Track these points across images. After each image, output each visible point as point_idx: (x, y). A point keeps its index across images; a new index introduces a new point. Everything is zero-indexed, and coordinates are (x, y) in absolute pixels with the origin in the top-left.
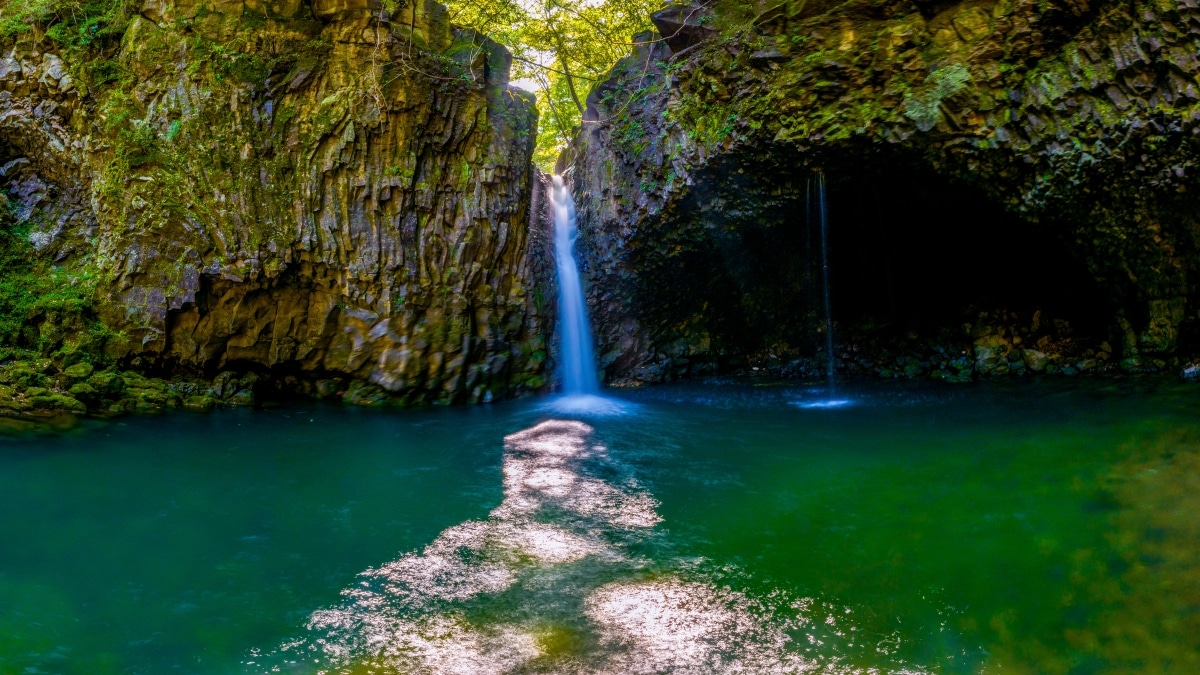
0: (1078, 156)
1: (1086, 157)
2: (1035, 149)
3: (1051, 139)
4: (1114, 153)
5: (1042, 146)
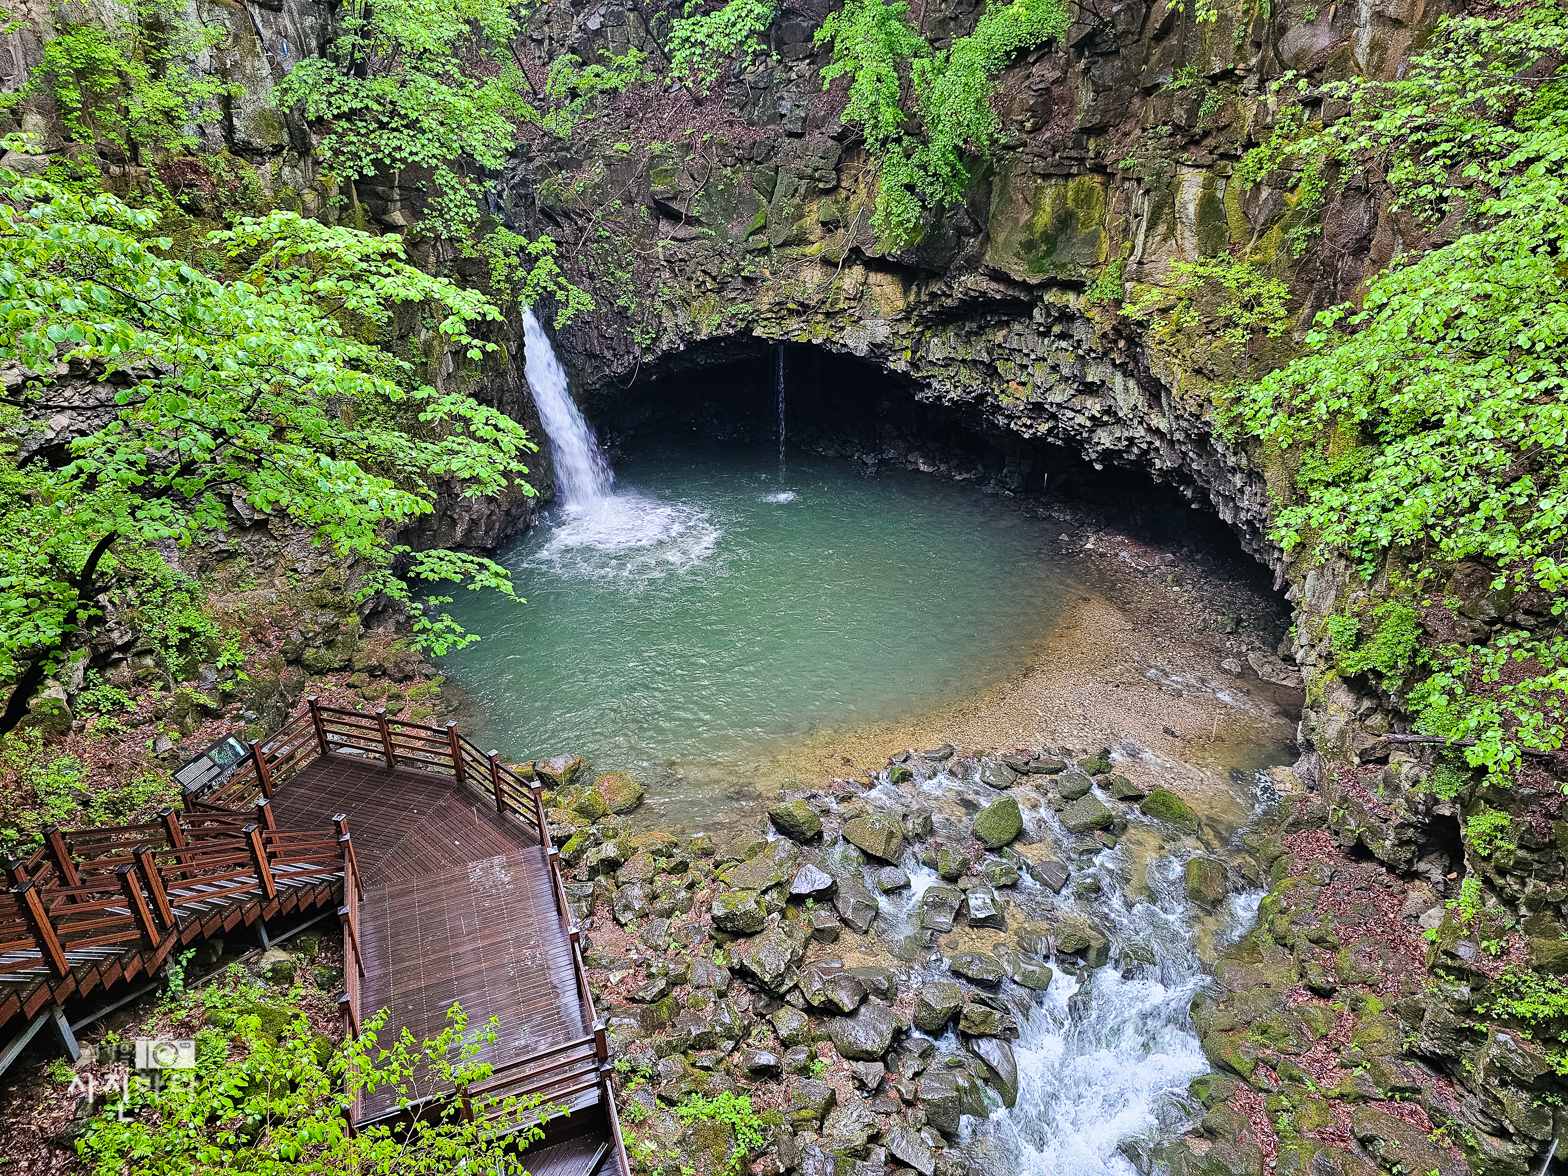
0: (948, 392)
2: (924, 378)
3: (934, 376)
5: (929, 377)
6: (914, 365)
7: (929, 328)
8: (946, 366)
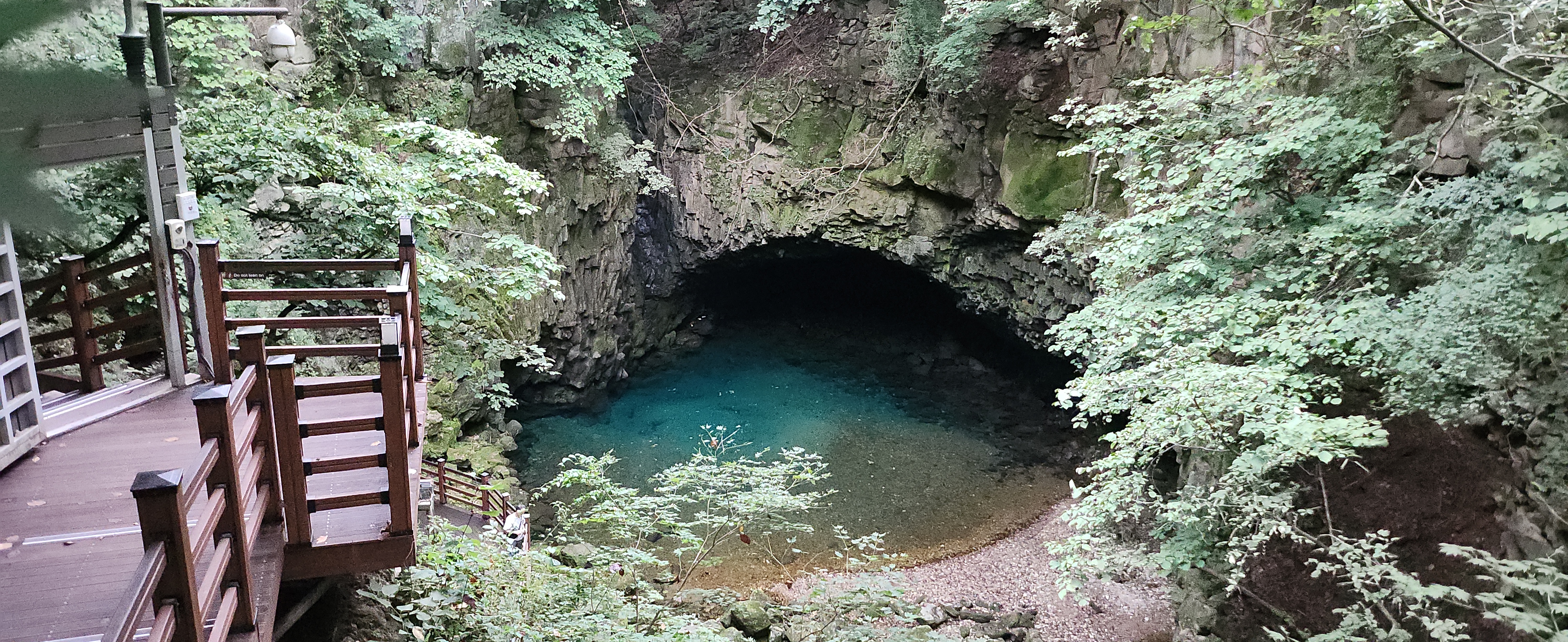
0: (979, 303)
1: (982, 306)
2: (961, 289)
4: (993, 310)
6: (953, 276)
7: (964, 247)
8: (978, 281)
